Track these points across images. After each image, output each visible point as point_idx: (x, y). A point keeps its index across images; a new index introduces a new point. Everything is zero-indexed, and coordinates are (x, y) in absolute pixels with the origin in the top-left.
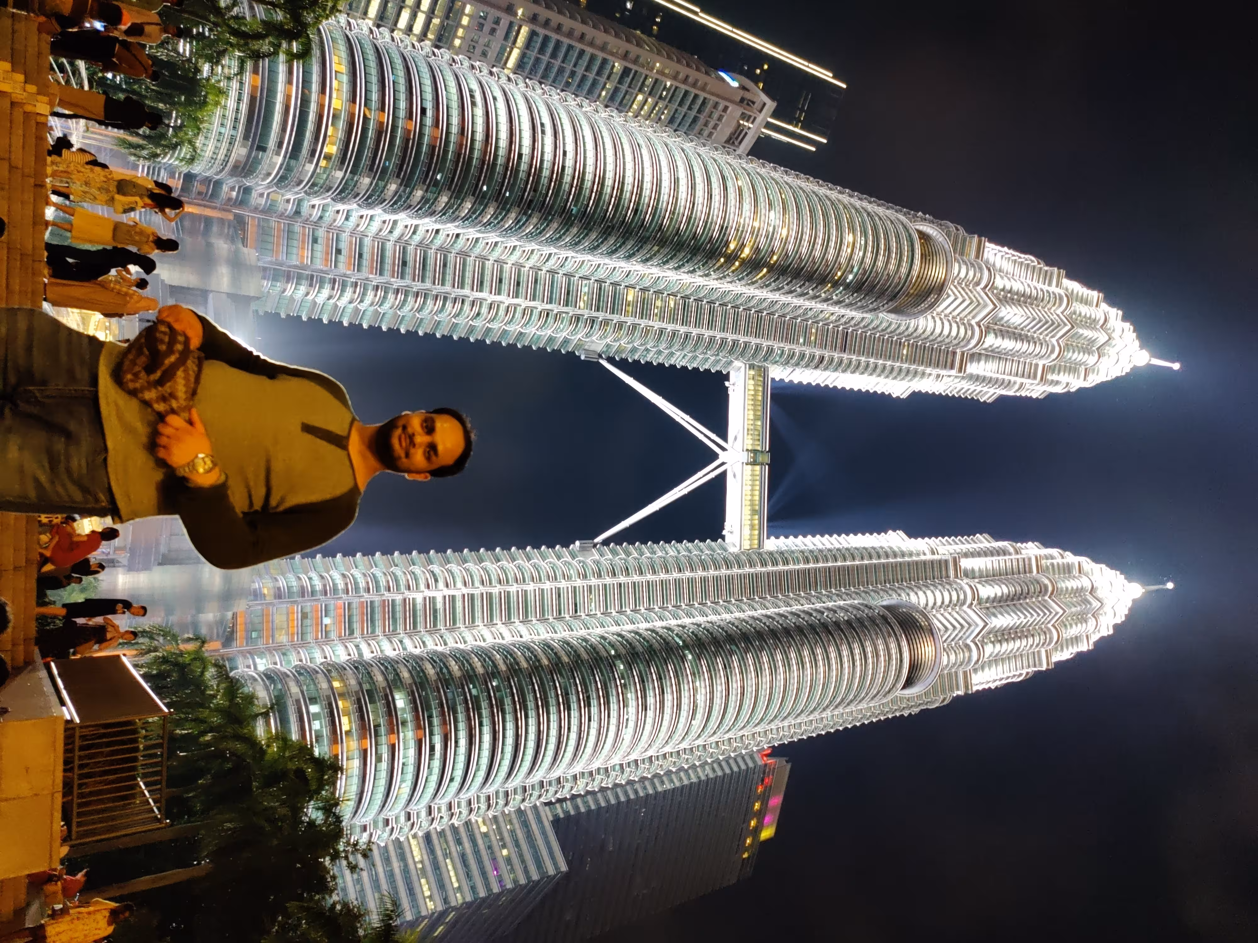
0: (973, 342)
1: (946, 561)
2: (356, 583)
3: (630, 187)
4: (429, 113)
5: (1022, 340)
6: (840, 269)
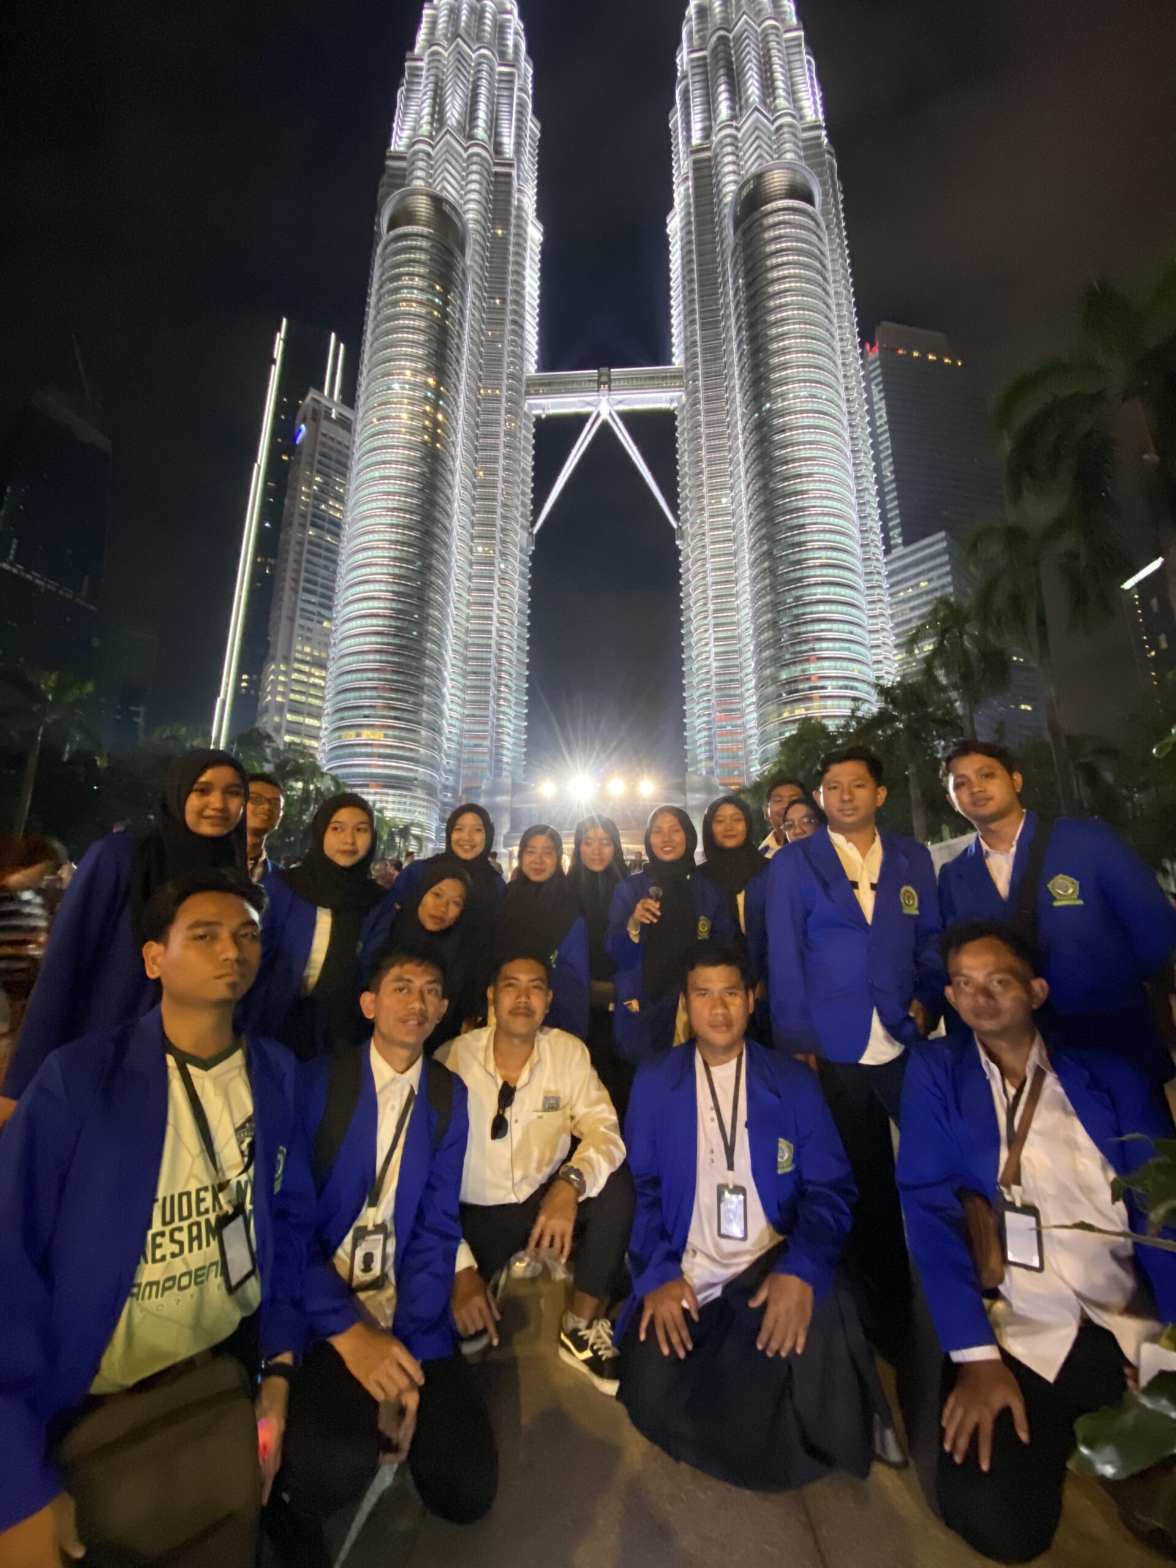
0: (484, 153)
1: (695, 162)
2: (704, 708)
3: (393, 518)
4: (371, 675)
6: (431, 313)
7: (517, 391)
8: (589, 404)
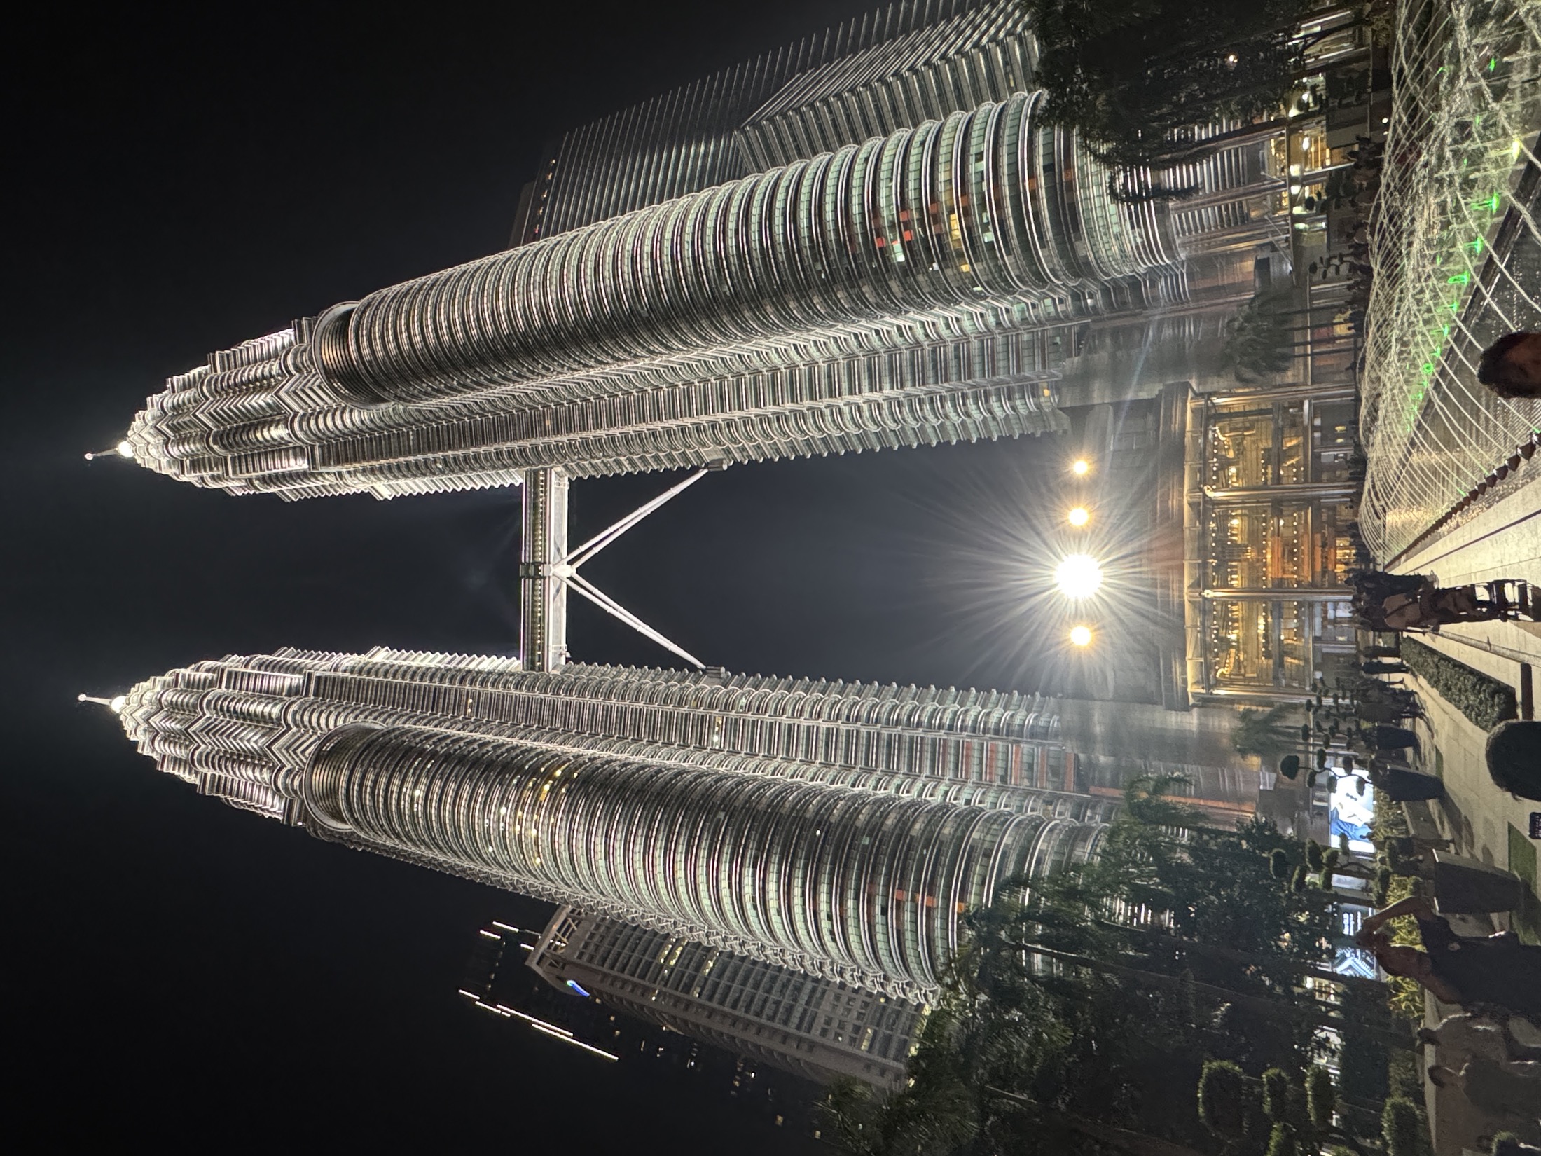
0: (294, 707)
1: (324, 464)
2: (954, 406)
3: (658, 845)
4: (878, 909)
5: (242, 712)
6: (429, 771)
7: (536, 679)
8: (558, 591)
